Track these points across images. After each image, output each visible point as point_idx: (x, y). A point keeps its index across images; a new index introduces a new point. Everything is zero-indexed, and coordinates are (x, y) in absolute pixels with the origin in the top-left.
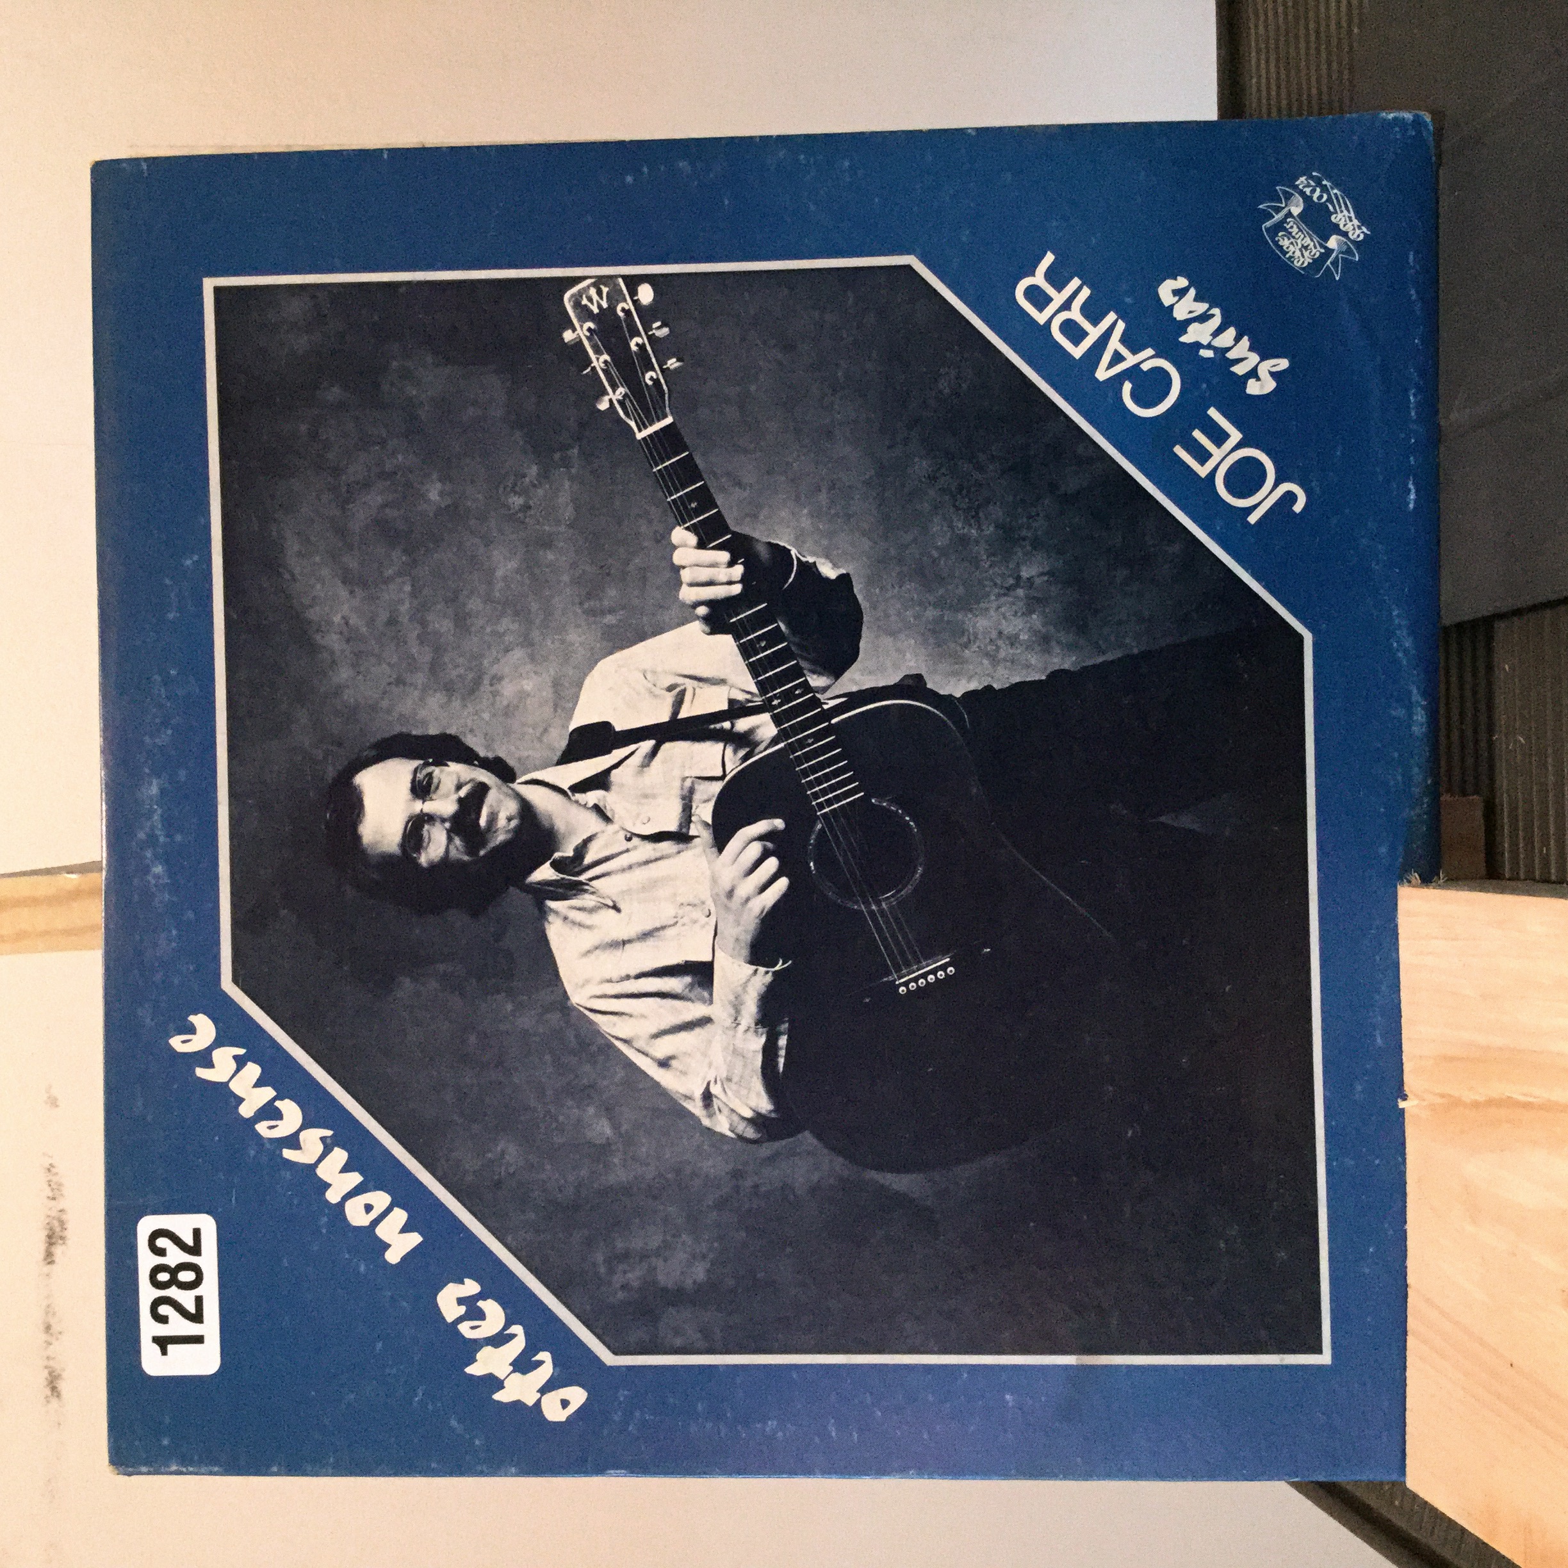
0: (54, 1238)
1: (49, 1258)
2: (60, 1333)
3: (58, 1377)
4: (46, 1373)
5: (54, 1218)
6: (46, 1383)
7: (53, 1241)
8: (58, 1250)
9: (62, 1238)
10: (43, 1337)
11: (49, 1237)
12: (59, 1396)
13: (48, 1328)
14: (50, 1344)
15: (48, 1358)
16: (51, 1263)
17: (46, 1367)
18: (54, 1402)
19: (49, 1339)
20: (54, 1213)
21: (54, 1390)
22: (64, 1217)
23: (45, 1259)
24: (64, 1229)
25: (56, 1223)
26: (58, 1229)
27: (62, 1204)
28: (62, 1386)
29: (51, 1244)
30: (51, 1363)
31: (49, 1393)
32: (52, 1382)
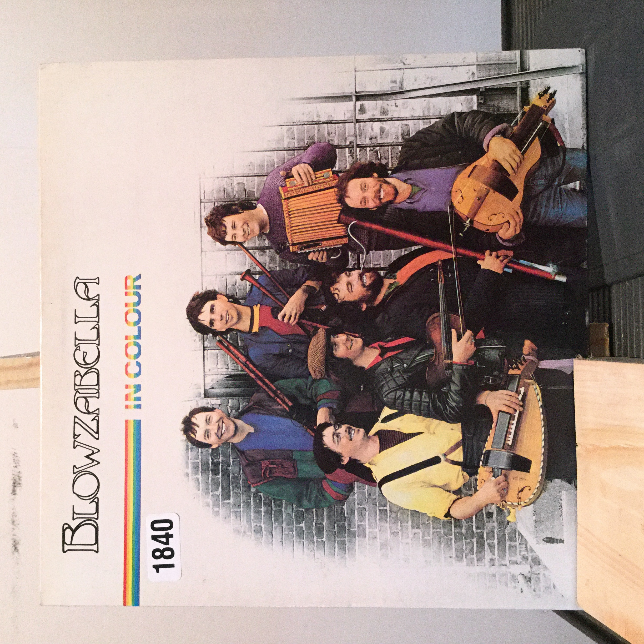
0: (15, 484)
1: (14, 492)
2: (18, 524)
3: (18, 543)
4: (12, 542)
5: (16, 475)
6: (12, 546)
7: (16, 485)
8: (18, 489)
9: (19, 484)
10: (12, 526)
11: (14, 483)
12: (18, 551)
13: (13, 522)
14: (14, 529)
15: (14, 535)
16: (15, 494)
17: (13, 539)
18: (16, 554)
19: (14, 527)
20: (16, 474)
21: (16, 548)
22: (20, 475)
23: (12, 493)
24: (20, 480)
25: (17, 478)
26: (17, 480)
27: (19, 469)
28: (19, 547)
29: (14, 486)
30: (14, 537)
31: (13, 549)
32: (15, 546)
